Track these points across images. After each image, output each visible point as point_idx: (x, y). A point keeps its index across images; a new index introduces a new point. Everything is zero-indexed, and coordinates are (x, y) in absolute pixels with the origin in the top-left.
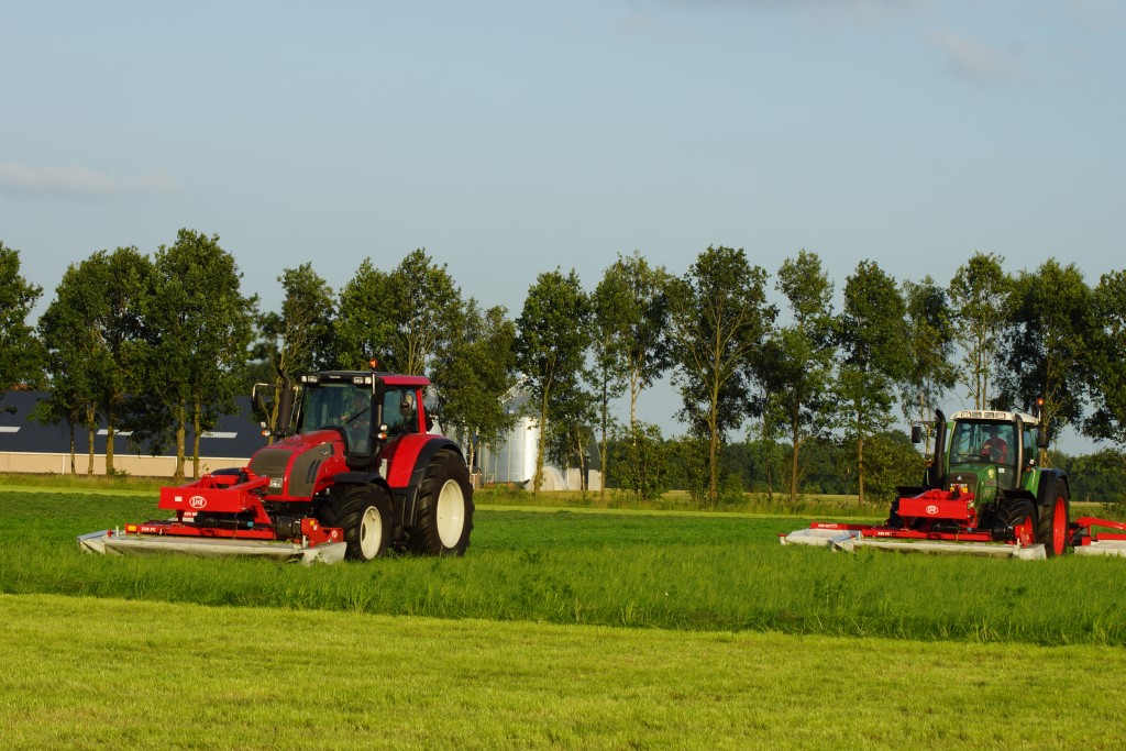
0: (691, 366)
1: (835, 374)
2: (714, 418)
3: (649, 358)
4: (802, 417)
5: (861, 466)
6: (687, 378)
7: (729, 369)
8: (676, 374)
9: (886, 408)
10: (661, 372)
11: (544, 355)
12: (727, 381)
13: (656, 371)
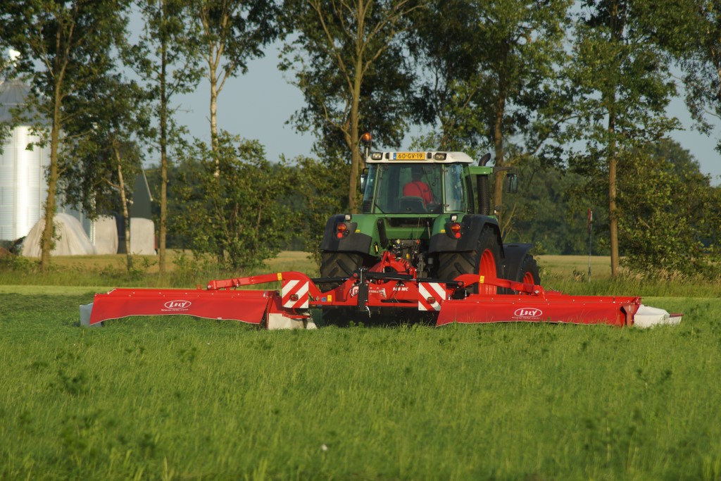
0: (314, 38)
1: (568, 44)
2: (356, 125)
3: (239, 22)
4: (510, 121)
5: (613, 206)
6: (307, 57)
7: (379, 42)
8: (288, 49)
9: (657, 102)
10: (260, 47)
11: (52, 17)
12: (376, 62)
13: (252, 45)
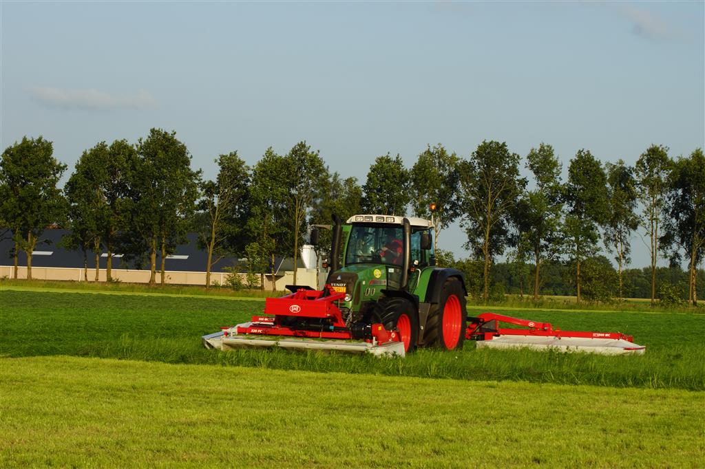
0: (472, 216)
1: (562, 220)
2: (487, 247)
3: (446, 210)
4: (543, 247)
5: (578, 278)
6: (470, 223)
7: (496, 217)
8: (463, 220)
9: (594, 242)
10: (453, 219)
11: (380, 208)
12: (495, 225)
13: (451, 218)
